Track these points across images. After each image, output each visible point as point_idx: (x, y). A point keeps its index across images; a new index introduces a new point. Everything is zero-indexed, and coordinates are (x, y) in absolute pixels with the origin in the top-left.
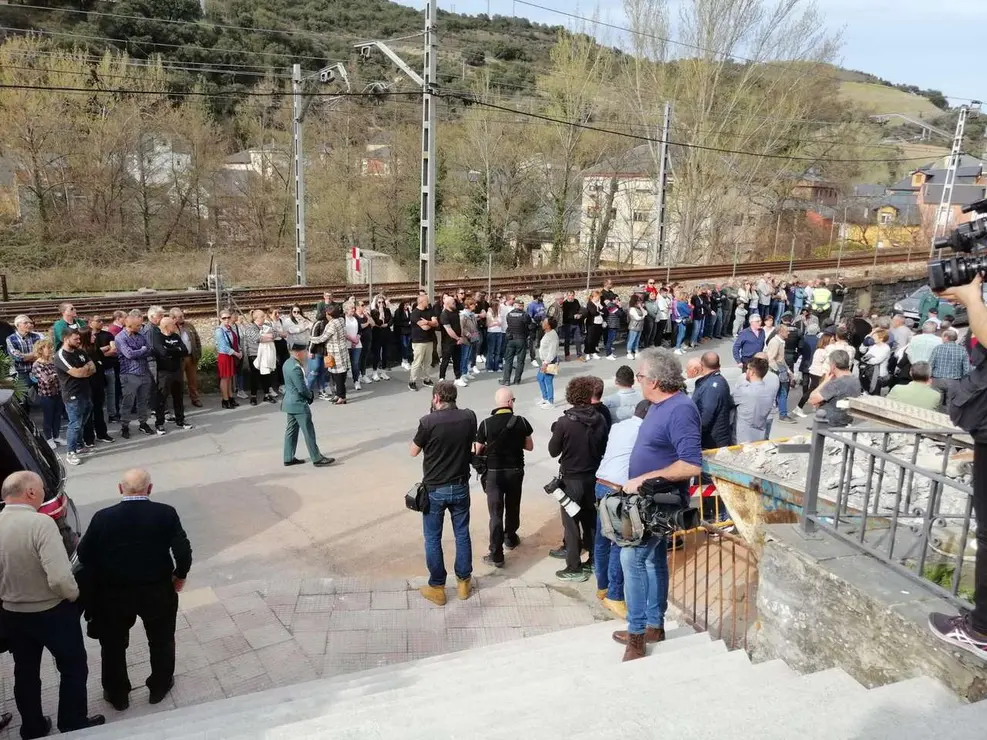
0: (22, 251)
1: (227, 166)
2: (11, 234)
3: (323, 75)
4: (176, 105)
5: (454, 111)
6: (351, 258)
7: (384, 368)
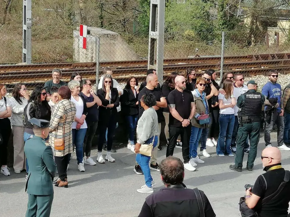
6: (77, 37)
7: (109, 149)
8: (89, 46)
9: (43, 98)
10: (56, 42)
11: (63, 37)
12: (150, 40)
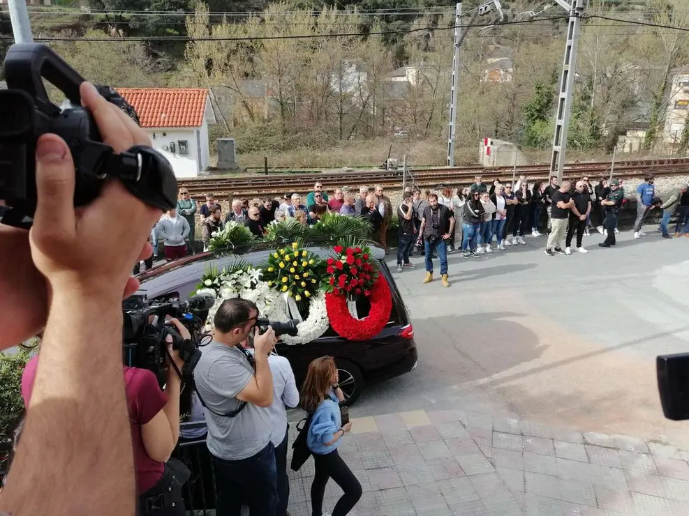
0: (272, 140)
1: (393, 79)
2: (265, 128)
3: (481, 10)
4: (364, 40)
5: (557, 28)
6: (483, 146)
7: (521, 235)
8: (492, 154)
9: (476, 198)
10: (465, 150)
11: (469, 146)
12: (553, 153)
